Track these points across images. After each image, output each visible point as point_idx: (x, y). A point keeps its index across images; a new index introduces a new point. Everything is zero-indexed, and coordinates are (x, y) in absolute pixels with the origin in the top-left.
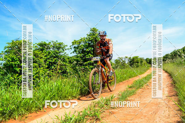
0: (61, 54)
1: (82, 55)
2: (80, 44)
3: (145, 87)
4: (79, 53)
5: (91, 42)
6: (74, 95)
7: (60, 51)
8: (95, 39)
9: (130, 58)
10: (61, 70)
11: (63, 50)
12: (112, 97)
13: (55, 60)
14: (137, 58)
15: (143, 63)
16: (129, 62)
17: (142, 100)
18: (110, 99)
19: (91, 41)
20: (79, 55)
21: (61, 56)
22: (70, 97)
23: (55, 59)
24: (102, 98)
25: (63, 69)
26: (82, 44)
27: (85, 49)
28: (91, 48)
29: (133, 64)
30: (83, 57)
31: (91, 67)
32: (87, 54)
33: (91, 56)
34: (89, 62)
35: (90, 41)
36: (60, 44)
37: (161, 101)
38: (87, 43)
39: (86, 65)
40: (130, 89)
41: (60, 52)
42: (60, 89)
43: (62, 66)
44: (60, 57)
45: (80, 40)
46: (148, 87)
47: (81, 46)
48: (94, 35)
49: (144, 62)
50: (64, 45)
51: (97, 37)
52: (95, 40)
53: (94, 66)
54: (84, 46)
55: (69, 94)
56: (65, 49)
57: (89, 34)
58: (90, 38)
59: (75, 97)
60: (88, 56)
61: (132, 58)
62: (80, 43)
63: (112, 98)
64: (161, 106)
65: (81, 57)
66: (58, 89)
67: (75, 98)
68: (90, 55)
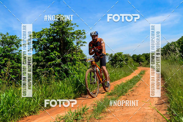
0: (14, 52)
1: (44, 52)
2: (41, 38)
3: (130, 93)
4: (40, 50)
5: (56, 35)
6: (33, 109)
7: (12, 48)
8: (62, 30)
9: (111, 55)
10: (15, 75)
11: (17, 46)
12: (84, 109)
13: (6, 61)
14: (120, 54)
15: (128, 61)
16: (111, 60)
17: (124, 111)
18: (82, 112)
19: (57, 33)
20: (40, 52)
21: (15, 54)
22: (26, 113)
23: (5, 59)
24: (70, 112)
25: (17, 73)
26: (44, 37)
27: (48, 45)
28: (57, 43)
29: (115, 63)
30: (46, 56)
31: (57, 69)
32: (52, 51)
33: (56, 55)
34: (54, 62)
35: (55, 33)
36: (12, 38)
37: (149, 111)
38: (51, 36)
39: (50, 66)
40: (109, 97)
41: (12, 50)
42: (11, 102)
43: (15, 69)
44: (13, 56)
45: (42, 31)
46: (133, 94)
47: (42, 40)
48: (60, 25)
49: (131, 60)
50: (18, 39)
51: (64, 28)
52: (62, 32)
53: (61, 67)
54: (47, 40)
55: (24, 108)
56: (19, 45)
57: (53, 23)
58: (55, 29)
59: (34, 112)
60: (52, 54)
61: (114, 55)
62: (41, 36)
63: (83, 111)
64: (147, 117)
65: (43, 56)
66: (8, 102)
67: (34, 114)
68: (55, 53)
